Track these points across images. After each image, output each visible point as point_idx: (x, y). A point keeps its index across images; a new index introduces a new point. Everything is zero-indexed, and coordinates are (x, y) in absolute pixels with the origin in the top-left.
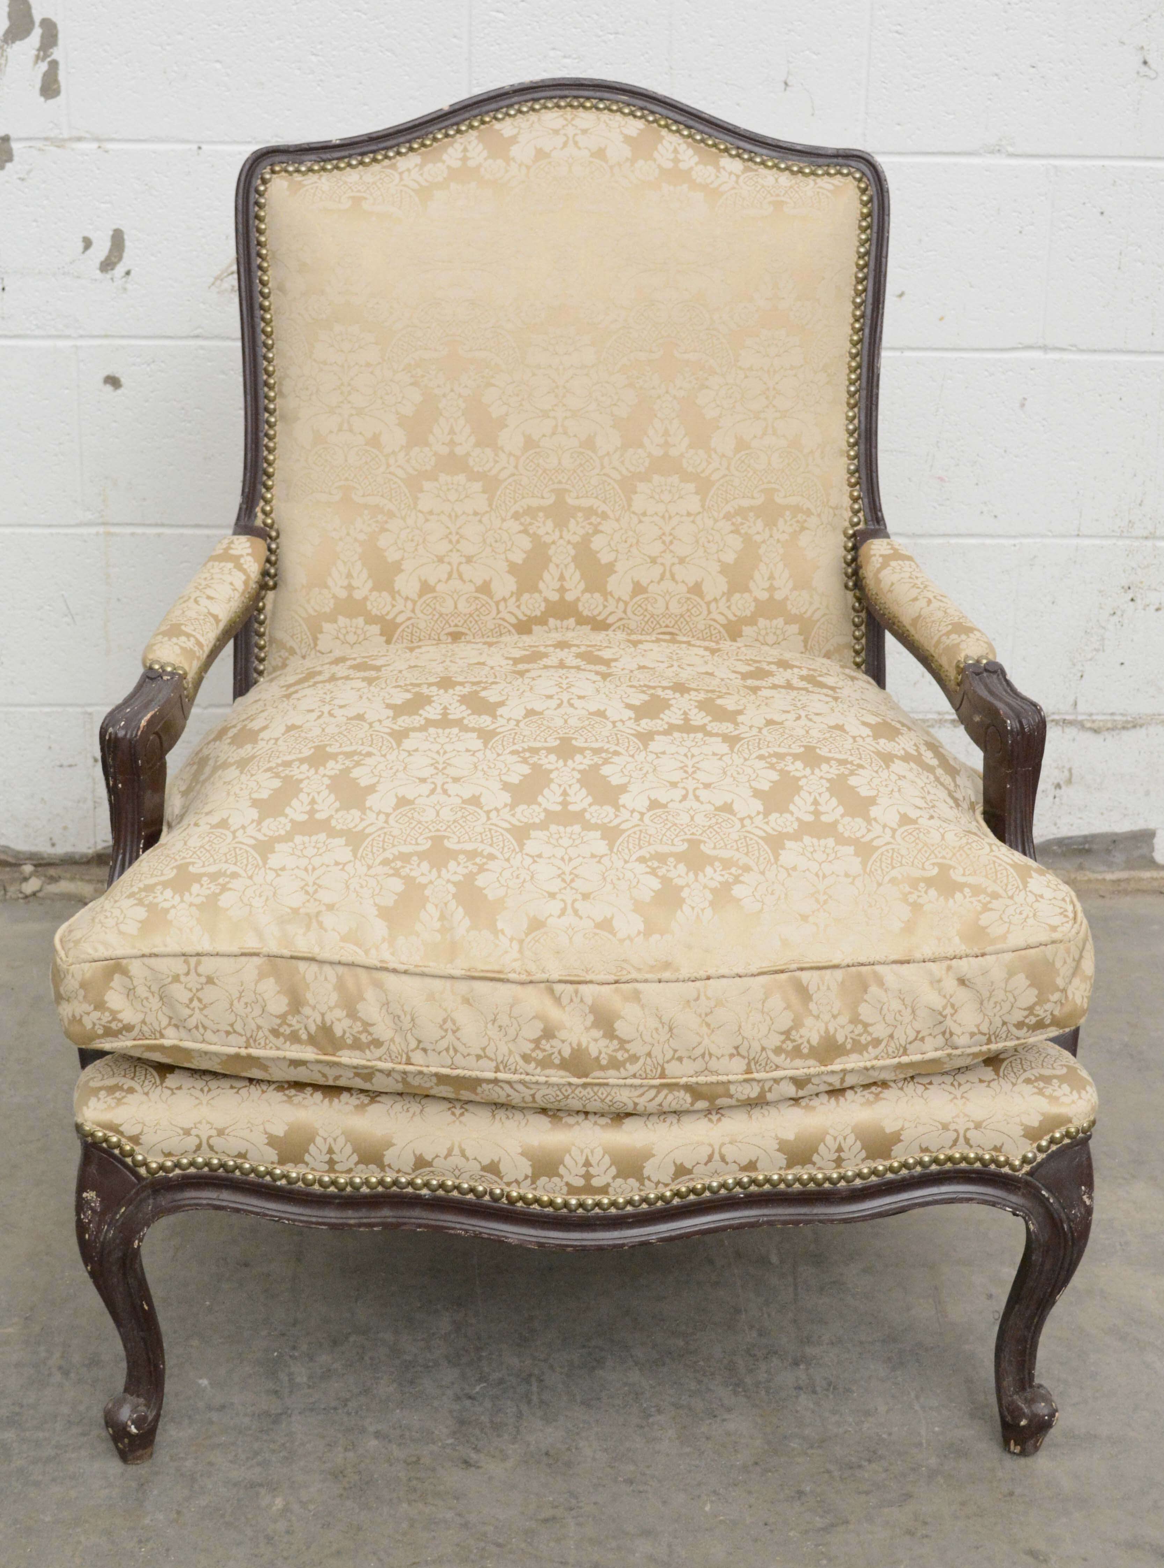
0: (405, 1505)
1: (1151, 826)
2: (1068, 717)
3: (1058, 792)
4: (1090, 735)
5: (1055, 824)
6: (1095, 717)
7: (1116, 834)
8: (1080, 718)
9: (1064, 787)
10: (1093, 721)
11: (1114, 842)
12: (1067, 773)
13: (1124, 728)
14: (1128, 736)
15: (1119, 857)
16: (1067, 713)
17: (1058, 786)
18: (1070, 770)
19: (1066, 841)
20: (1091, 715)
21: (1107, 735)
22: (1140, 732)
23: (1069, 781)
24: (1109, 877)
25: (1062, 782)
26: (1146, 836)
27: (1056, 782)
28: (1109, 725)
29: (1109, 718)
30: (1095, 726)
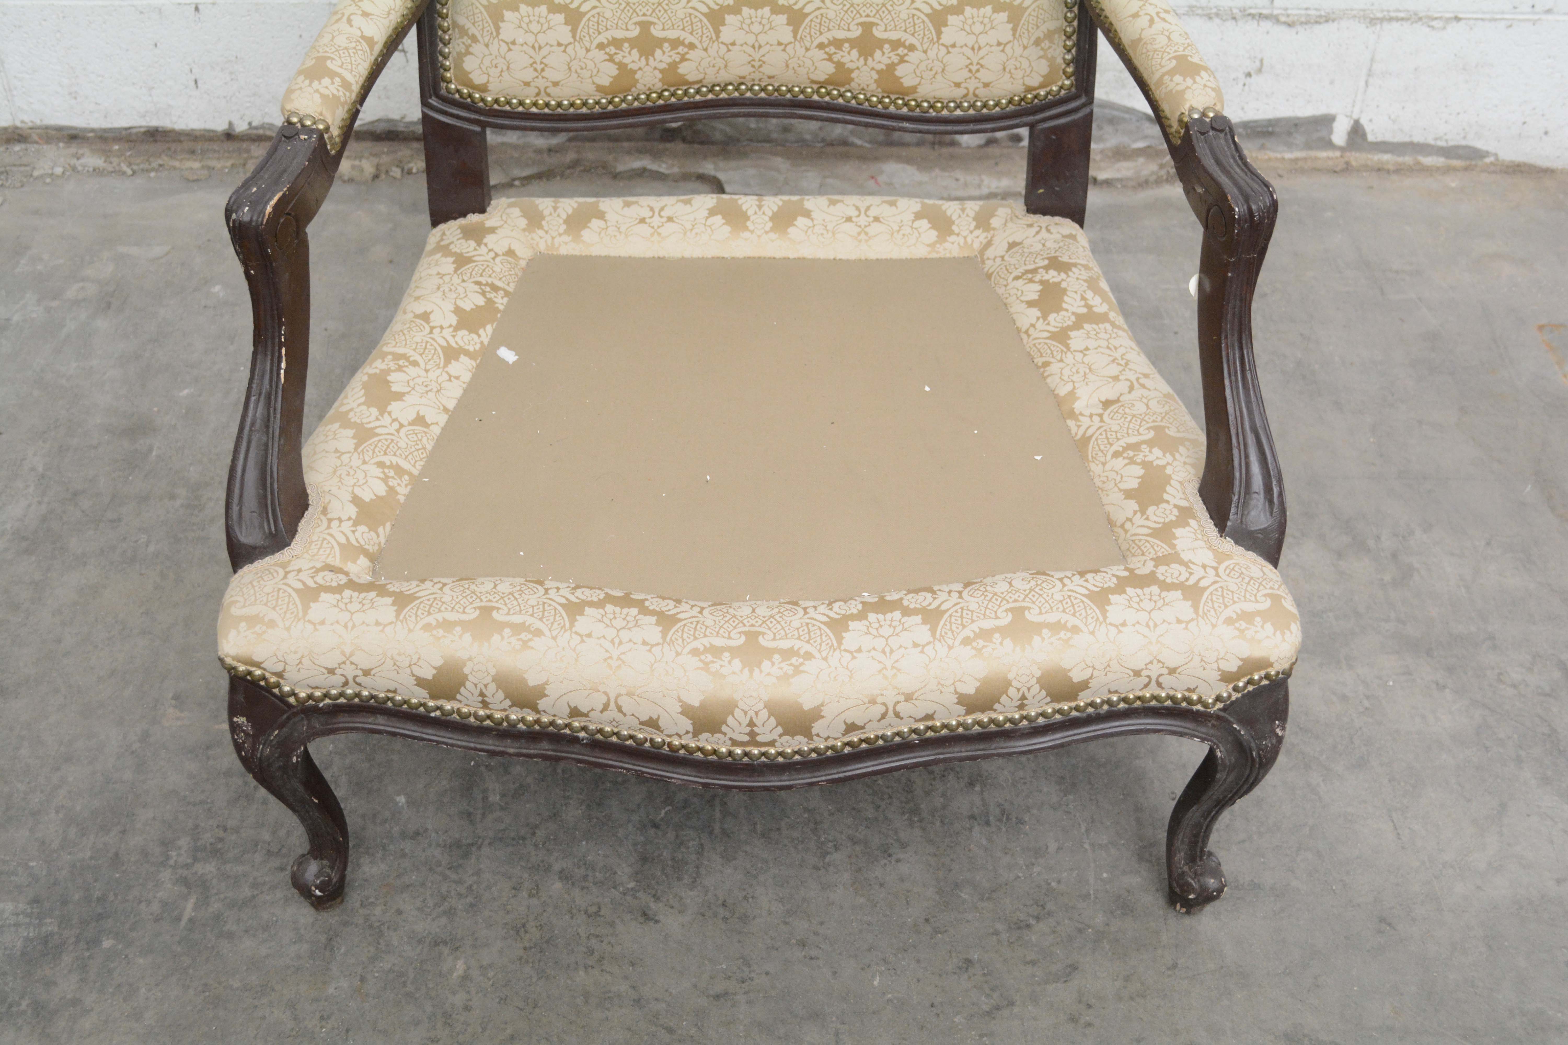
1: (1332, 111)
2: (1265, 12)
3: (1248, 80)
4: (1283, 28)
5: (1243, 109)
6: (1289, 12)
7: (1298, 118)
8: (1276, 12)
9: (1254, 76)
10: (1288, 16)
11: (1296, 125)
12: (1258, 63)
13: (1317, 22)
14: (1320, 30)
15: (1299, 139)
16: (1264, 7)
17: (1249, 75)
18: (1261, 61)
19: (1251, 124)
20: (1286, 9)
21: (1300, 28)
22: (1332, 26)
23: (1260, 71)
24: (1288, 156)
25: (1252, 72)
26: (1327, 121)
27: (1246, 71)
28: (1303, 19)
29: (1303, 12)
30: (1289, 20)
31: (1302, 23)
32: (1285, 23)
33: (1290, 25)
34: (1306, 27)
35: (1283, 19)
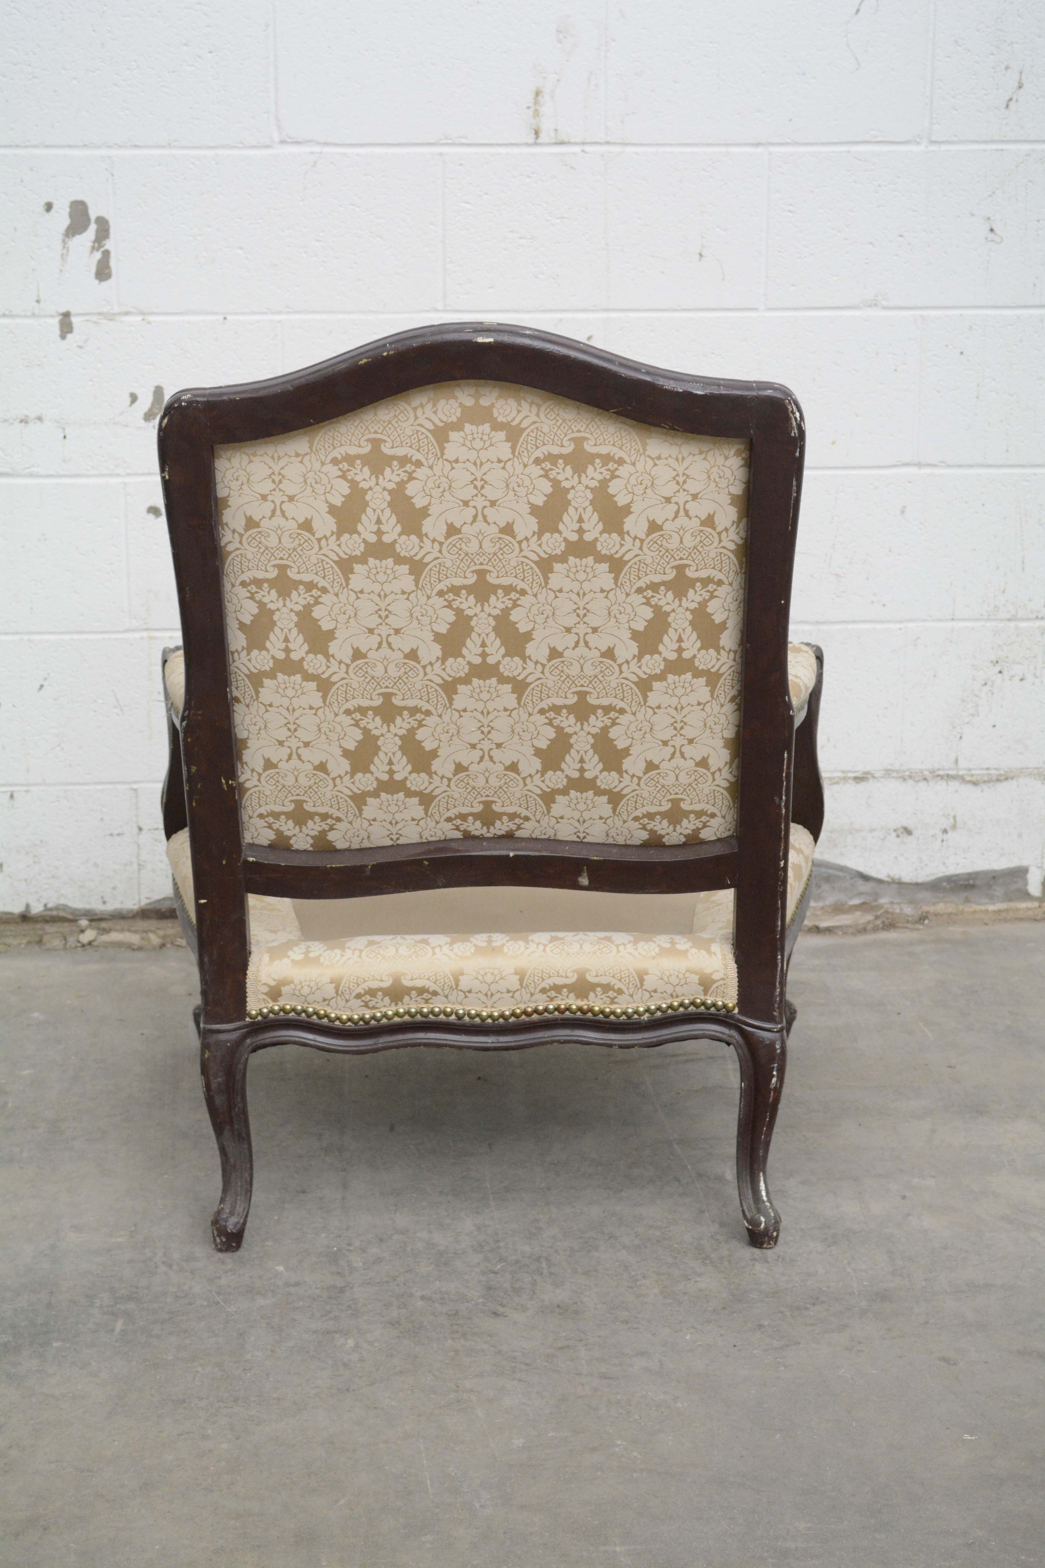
0: (450, 1341)
1: (1025, 863)
2: (951, 773)
3: (945, 837)
4: (970, 787)
5: (944, 864)
6: (973, 772)
7: (995, 871)
8: (961, 773)
9: (950, 832)
10: (972, 776)
11: (994, 878)
12: (952, 820)
13: (998, 780)
14: (1002, 787)
15: (999, 891)
16: (950, 769)
17: (945, 831)
18: (954, 817)
19: (954, 878)
20: (970, 770)
21: (984, 786)
22: (1012, 784)
23: (954, 827)
24: (991, 908)
25: (948, 828)
26: (1020, 873)
27: (943, 828)
28: (986, 778)
29: (985, 772)
30: (974, 779)
31: (985, 782)
32: (970, 782)
33: (975, 784)
34: (991, 785)
35: (968, 778)
